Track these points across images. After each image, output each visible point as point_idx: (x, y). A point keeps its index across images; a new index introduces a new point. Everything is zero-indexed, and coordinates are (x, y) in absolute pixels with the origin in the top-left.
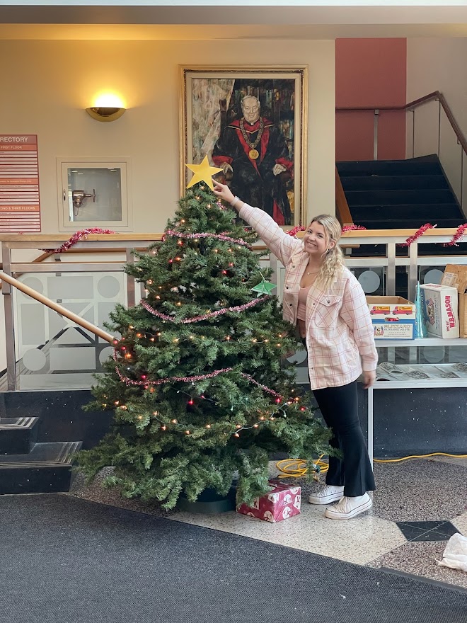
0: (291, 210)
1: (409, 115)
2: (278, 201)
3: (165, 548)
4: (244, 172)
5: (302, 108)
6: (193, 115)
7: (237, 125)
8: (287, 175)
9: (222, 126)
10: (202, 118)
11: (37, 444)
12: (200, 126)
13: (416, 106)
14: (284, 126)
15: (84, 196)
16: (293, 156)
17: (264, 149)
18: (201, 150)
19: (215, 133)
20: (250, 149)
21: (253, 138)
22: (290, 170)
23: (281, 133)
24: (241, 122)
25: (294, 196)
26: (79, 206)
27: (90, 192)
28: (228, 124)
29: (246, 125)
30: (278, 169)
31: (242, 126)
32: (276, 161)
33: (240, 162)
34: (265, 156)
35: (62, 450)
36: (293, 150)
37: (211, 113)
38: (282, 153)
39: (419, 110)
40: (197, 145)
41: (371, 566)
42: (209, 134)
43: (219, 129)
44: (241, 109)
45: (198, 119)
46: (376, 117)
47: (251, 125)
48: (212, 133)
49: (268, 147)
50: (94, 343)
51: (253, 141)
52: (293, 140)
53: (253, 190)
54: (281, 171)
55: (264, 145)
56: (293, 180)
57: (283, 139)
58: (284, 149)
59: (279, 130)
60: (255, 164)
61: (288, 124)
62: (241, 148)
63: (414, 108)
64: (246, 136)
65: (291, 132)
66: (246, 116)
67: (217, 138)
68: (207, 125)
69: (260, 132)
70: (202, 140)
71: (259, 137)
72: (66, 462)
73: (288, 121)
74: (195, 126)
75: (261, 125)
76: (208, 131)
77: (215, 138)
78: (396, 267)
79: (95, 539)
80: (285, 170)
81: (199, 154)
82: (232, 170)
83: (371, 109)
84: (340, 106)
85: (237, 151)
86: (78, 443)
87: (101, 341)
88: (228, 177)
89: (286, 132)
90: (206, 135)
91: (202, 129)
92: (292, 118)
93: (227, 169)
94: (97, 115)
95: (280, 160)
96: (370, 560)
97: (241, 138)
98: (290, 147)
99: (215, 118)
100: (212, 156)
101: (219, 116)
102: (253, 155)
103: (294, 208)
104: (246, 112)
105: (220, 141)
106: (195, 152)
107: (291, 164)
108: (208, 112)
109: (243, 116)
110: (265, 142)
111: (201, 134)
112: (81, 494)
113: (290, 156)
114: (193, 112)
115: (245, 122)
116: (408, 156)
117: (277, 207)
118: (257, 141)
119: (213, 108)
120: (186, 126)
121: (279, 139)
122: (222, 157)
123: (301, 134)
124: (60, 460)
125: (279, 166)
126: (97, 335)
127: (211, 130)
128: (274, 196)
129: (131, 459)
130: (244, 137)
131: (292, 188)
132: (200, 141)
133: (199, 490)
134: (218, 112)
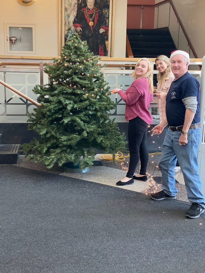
0: (107, 49)
1: (156, 9)
2: (101, 45)
3: (60, 185)
4: (87, 31)
5: (113, 3)
6: (65, 4)
7: (85, 10)
8: (106, 33)
9: (78, 10)
10: (69, 6)
11: (1, 145)
12: (68, 10)
13: (159, 5)
14: (105, 11)
15: (16, 39)
16: (108, 25)
17: (96, 21)
18: (68, 21)
19: (75, 13)
20: (90, 21)
21: (91, 16)
22: (107, 31)
23: (104, 14)
24: (86, 9)
25: (108, 43)
26: (14, 44)
27: (18, 37)
28: (80, 9)
29: (88, 10)
30: (102, 31)
31: (86, 11)
32: (101, 27)
33: (86, 27)
34: (96, 24)
35: (13, 148)
36: (108, 22)
37: (73, 4)
38: (104, 24)
39: (161, 7)
40: (66, 18)
41: (143, 192)
42: (72, 13)
43: (76, 11)
44: (86, 3)
45: (67, 7)
46: (142, 9)
47: (90, 10)
48: (73, 13)
49: (98, 20)
50: (26, 103)
51: (91, 18)
52: (108, 18)
53: (91, 40)
54: (103, 31)
55: (96, 19)
56: (108, 36)
57: (104, 17)
58: (105, 22)
59: (102, 13)
60: (92, 28)
61: (107, 11)
62: (86, 21)
63: (159, 6)
64: (88, 15)
65: (108, 14)
66: (88, 6)
67: (76, 15)
68: (71, 10)
69: (94, 14)
70: (69, 16)
71: (94, 16)
72: (15, 152)
73: (107, 9)
74: (66, 9)
75: (95, 11)
76: (72, 12)
77: (74, 15)
78: (154, 74)
79: (30, 182)
80: (105, 31)
81: (67, 23)
82: (82, 30)
83: (140, 6)
84: (129, 4)
85: (84, 22)
86: (19, 145)
87: (29, 102)
88: (80, 33)
89: (105, 14)
90: (71, 14)
91: (69, 11)
92: (108, 8)
93: (79, 30)
94: (22, 3)
95: (103, 27)
96: (142, 190)
97: (86, 16)
98: (107, 21)
99: (74, 7)
100: (73, 24)
101: (76, 5)
102: (91, 24)
103: (108, 48)
104: (88, 4)
105: (77, 17)
106: (66, 21)
107: (107, 28)
108: (72, 4)
109: (87, 6)
110: (96, 18)
111: (68, 13)
112: (22, 165)
113: (107, 25)
114: (65, 3)
115: (88, 9)
116: (155, 27)
117: (101, 48)
118: (93, 18)
119: (74, 2)
120: (62, 9)
121: (102, 17)
122: (77, 24)
123: (112, 15)
124: (13, 151)
125: (102, 29)
126: (27, 100)
127: (73, 11)
128: (100, 43)
129: (39, 149)
130: (87, 16)
131: (107, 39)
132: (68, 16)
133: (63, 162)
134: (76, 4)
